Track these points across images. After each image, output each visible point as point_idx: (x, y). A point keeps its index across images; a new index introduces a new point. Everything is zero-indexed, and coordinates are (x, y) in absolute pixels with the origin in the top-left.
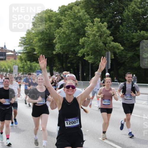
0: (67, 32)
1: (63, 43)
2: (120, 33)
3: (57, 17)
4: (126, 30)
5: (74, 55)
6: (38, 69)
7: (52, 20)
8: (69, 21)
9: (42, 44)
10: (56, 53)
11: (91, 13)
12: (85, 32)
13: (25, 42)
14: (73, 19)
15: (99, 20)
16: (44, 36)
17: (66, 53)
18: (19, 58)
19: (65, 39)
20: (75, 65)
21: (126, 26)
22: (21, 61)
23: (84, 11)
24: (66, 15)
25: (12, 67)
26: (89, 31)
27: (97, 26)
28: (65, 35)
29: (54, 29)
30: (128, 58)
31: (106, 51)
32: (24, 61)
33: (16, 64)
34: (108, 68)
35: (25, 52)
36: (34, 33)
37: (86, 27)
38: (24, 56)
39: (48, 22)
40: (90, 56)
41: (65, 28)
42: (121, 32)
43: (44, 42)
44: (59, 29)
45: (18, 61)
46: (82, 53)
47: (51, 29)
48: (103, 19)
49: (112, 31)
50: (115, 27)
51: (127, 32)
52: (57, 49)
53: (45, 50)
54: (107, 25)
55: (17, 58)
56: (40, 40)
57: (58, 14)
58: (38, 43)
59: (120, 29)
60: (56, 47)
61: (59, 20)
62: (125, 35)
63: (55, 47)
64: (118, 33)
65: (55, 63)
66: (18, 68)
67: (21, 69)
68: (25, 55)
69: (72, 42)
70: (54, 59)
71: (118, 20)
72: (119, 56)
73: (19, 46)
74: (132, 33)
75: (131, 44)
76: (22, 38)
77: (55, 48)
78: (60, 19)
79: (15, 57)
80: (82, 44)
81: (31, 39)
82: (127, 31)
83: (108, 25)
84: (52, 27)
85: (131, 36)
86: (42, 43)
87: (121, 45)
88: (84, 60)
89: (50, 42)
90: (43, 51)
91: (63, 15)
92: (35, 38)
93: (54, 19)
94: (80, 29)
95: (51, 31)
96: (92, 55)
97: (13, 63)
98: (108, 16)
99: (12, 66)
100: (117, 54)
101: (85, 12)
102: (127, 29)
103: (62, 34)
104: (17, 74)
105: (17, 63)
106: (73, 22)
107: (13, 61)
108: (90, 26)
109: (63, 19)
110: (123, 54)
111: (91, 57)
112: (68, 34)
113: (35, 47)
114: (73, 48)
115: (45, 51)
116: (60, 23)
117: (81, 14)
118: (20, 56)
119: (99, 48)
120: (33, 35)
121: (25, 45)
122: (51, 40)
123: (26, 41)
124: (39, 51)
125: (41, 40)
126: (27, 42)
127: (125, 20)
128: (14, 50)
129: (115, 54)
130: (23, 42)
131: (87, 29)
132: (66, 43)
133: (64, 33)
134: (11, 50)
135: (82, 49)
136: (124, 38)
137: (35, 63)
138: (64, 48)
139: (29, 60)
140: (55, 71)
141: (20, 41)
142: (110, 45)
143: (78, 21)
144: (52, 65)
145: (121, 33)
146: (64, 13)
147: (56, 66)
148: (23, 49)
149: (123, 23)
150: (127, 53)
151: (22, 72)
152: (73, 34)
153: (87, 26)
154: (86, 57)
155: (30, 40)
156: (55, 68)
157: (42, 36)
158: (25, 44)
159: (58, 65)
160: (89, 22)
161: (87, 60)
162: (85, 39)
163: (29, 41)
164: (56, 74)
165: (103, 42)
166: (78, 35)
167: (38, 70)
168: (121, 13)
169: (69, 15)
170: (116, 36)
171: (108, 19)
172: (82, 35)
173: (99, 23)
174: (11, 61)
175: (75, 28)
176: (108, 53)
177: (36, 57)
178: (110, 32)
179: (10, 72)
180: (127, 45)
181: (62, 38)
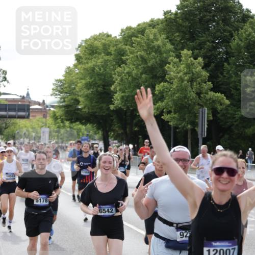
0: (135, 72)
1: (126, 91)
2: (225, 76)
3: (118, 46)
4: (235, 71)
6: (83, 134)
7: (109, 51)
8: (139, 53)
9: (90, 92)
10: (115, 107)
11: (176, 40)
12: (165, 73)
13: (62, 89)
14: (146, 51)
15: (190, 52)
16: (95, 78)
17: (131, 109)
18: (52, 115)
19: (131, 84)
21: (235, 64)
22: (55, 121)
23: (164, 36)
25: (39, 131)
26: (173, 71)
27: (186, 64)
28: (130, 79)
29: (112, 67)
30: (237, 118)
31: (199, 106)
32: (59, 120)
33: (46, 125)
34: (202, 135)
35: (61, 104)
36: (77, 73)
37: (168, 65)
38: (59, 113)
39: (103, 54)
40: (172, 115)
41: (131, 66)
42: (227, 74)
43: (95, 89)
44: (121, 67)
45: (50, 120)
46: (159, 110)
47: (108, 67)
48: (196, 52)
49: (211, 73)
50: (215, 66)
51: (237, 75)
52: (116, 102)
53: (96, 102)
54: (203, 62)
55: (48, 115)
56: (88, 86)
57: (121, 42)
58: (85, 90)
59: (224, 70)
60: (115, 99)
61: (120, 52)
62: (233, 80)
63: (113, 98)
64: (222, 76)
65: (113, 126)
66: (50, 132)
67: (54, 134)
68: (63, 111)
70: (112, 118)
71: (221, 54)
72: (222, 116)
73: (51, 95)
76: (57, 81)
77: (113, 100)
78: (123, 50)
79: (45, 113)
80: (159, 93)
81: (73, 83)
82: (236, 73)
83: (204, 63)
84: (108, 63)
86: (91, 90)
87: (225, 98)
88: (162, 119)
89: (104, 89)
90: (93, 105)
91: (129, 43)
92: (79, 81)
93: (112, 49)
94: (157, 68)
95: (108, 70)
96: (175, 113)
97: (41, 124)
98: (205, 46)
99: (39, 128)
100: (219, 113)
101: (166, 39)
102: (236, 69)
103: (125, 76)
104: (47, 142)
105: (48, 124)
106: (146, 56)
107: (40, 120)
108: (175, 63)
109: (128, 51)
110: (229, 112)
111: (174, 115)
112: (135, 77)
113: (79, 97)
115: (96, 104)
116: (123, 58)
117: (159, 43)
118: (54, 112)
119: (190, 102)
120: (77, 76)
121: (62, 93)
122: (108, 86)
123: (64, 87)
124: (86, 104)
125: (91, 85)
126: (66, 88)
127: (233, 53)
128: (44, 101)
129: (214, 112)
130: (59, 88)
131: (168, 67)
132: (132, 91)
133: (129, 74)
134: (37, 102)
135: (159, 102)
136: (231, 85)
137: (78, 125)
138: (128, 100)
139: (67, 120)
141: (54, 87)
142: (207, 96)
143: (153, 54)
144: (107, 129)
145: (227, 76)
146: (130, 40)
147: (114, 131)
148: (59, 99)
149: (229, 59)
150: (235, 111)
151: (56, 139)
152: (144, 76)
153: (169, 63)
154: (165, 115)
155: (71, 85)
156: (112, 133)
157: (91, 78)
158: (61, 91)
160: (173, 56)
161: (166, 120)
162: (165, 85)
163: (70, 87)
164: (113, 143)
166: (152, 78)
168: (226, 41)
169: (139, 43)
170: (218, 80)
171: (205, 51)
172: (161, 79)
173: (190, 59)
174: (38, 121)
175: (148, 66)
176: (203, 110)
177: (81, 113)
178: (208, 75)
179: (35, 139)
180: (236, 97)
181: (125, 82)
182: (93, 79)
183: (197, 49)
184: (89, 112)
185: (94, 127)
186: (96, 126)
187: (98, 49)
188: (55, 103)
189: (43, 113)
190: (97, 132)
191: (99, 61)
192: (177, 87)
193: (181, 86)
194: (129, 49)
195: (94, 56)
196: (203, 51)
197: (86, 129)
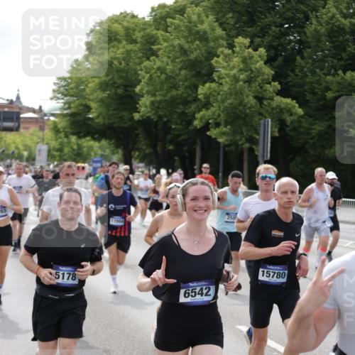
0: (169, 67)
1: (157, 93)
2: (298, 75)
3: (146, 31)
4: (312, 68)
5: (184, 123)
6: (96, 154)
7: (134, 37)
9: (106, 95)
10: (142, 116)
11: (228, 24)
12: (212, 70)
13: (66, 90)
14: (186, 37)
15: (247, 41)
16: (114, 75)
17: (165, 119)
18: (52, 126)
19: (163, 85)
20: (186, 148)
21: (311, 58)
22: (56, 135)
23: (212, 18)
24: (168, 26)
25: (33, 149)
26: (223, 67)
27: (242, 58)
28: (163, 77)
29: (137, 61)
30: (313, 135)
31: (261, 117)
32: (62, 135)
33: (43, 140)
34: (263, 157)
35: (65, 112)
37: (215, 58)
38: (62, 124)
39: (124, 43)
40: (222, 129)
41: (165, 59)
42: (299, 72)
43: (113, 91)
44: (150, 61)
45: (48, 134)
46: (203, 121)
47: (131, 60)
48: (258, 40)
49: (278, 70)
50: (284, 61)
51: (314, 73)
52: (143, 109)
53: (114, 110)
54: (266, 54)
55: (46, 127)
56: (104, 86)
57: (150, 26)
58: (98, 93)
59: (296, 66)
60: (141, 104)
61: (150, 39)
62: (308, 80)
63: (138, 103)
64: (292, 75)
65: (138, 143)
66: (49, 151)
67: (55, 153)
68: (67, 121)
69: (179, 92)
70: (136, 132)
71: (293, 44)
72: (292, 130)
73: (51, 99)
74: (326, 75)
75: (322, 103)
76: (59, 79)
77: (138, 106)
78: (153, 36)
79: (42, 124)
80: (205, 98)
81: (83, 83)
83: (267, 56)
84: (133, 55)
85: (324, 84)
86: (108, 92)
87: (297, 105)
88: (208, 136)
89: (126, 91)
90: (110, 112)
91: (161, 27)
92: (90, 80)
93: (138, 35)
94: (201, 62)
95: (131, 64)
96: (226, 126)
97: (35, 139)
98: (270, 32)
99: (33, 145)
100: (287, 126)
101: (215, 22)
102: (313, 64)
103: (155, 73)
104: (44, 164)
106: (186, 46)
107: (36, 133)
108: (226, 56)
110: (303, 125)
111: (224, 129)
112: (170, 74)
113: (91, 102)
114: (181, 107)
115: (115, 112)
116: (153, 47)
117: (205, 27)
118: (54, 122)
119: (247, 111)
121: (66, 96)
122: (131, 86)
124: (100, 112)
125: (107, 86)
126: (72, 89)
127: (309, 42)
128: (40, 107)
129: (282, 124)
130: (62, 89)
131: (217, 62)
132: (166, 94)
133: (161, 70)
134: (32, 108)
135: (204, 110)
136: (306, 87)
137: (89, 141)
138: (161, 106)
139: (73, 134)
140: (137, 161)
141: (55, 87)
142: (272, 103)
143: (197, 42)
144: (130, 147)
145: (299, 74)
146: (163, 22)
147: (138, 150)
148: (62, 104)
149: (304, 51)
150: (311, 124)
151: (58, 161)
152: (183, 72)
153: (218, 56)
154: (212, 129)
155: (80, 86)
156: (137, 153)
157: (107, 76)
158: (65, 93)
159: (144, 147)
160: (223, 46)
161: (213, 137)
162: (212, 87)
163: (77, 87)
164: (138, 168)
165: (256, 94)
166: (195, 76)
167: (95, 157)
168: (300, 26)
169: (177, 27)
170: (287, 81)
171: (269, 39)
172: (206, 78)
173: (247, 50)
174: (32, 135)
175: (190, 60)
176: (265, 122)
177: (93, 124)
178: (273, 72)
179: (28, 160)
180: (312, 104)
181: (155, 81)
182: (110, 77)
183: (259, 37)
184: (104, 123)
185: (110, 145)
186: (113, 143)
187: (118, 35)
188: (56, 110)
189: (39, 125)
190: (116, 151)
191: (119, 52)
192: (229, 89)
193: (235, 88)
194: (162, 35)
195: (112, 44)
196: (267, 39)
197: (100, 148)
